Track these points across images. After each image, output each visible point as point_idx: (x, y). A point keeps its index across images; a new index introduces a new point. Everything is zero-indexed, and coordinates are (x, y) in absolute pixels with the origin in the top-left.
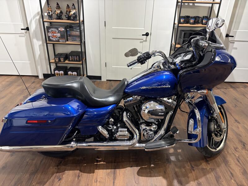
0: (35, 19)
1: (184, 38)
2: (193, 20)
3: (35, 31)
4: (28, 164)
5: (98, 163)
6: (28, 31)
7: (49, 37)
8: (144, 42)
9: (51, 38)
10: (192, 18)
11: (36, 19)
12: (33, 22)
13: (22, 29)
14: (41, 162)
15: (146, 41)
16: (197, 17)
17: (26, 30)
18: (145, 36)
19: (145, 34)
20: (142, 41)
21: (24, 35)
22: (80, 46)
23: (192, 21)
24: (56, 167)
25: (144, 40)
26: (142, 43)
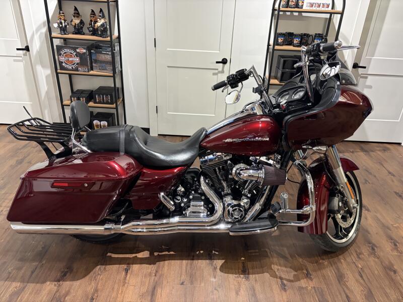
0: (39, 33)
1: (283, 68)
2: (297, 40)
3: (39, 53)
4: (11, 275)
6: (28, 53)
7: (61, 63)
8: (219, 75)
9: (64, 64)
10: (296, 36)
11: (41, 33)
12: (36, 37)
13: (18, 49)
14: (32, 273)
15: (223, 72)
16: (305, 35)
17: (25, 51)
18: (221, 64)
19: (221, 61)
20: (217, 71)
21: (21, 58)
22: (113, 78)
23: (297, 42)
24: (56, 283)
25: (219, 70)
26: (216, 76)
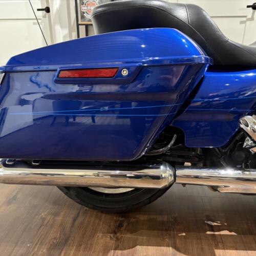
5: (217, 233)
6: (47, 14)
9: (85, 15)
13: (39, 10)
18: (252, 10)
19: (252, 4)
25: (248, 17)
26: (244, 25)
